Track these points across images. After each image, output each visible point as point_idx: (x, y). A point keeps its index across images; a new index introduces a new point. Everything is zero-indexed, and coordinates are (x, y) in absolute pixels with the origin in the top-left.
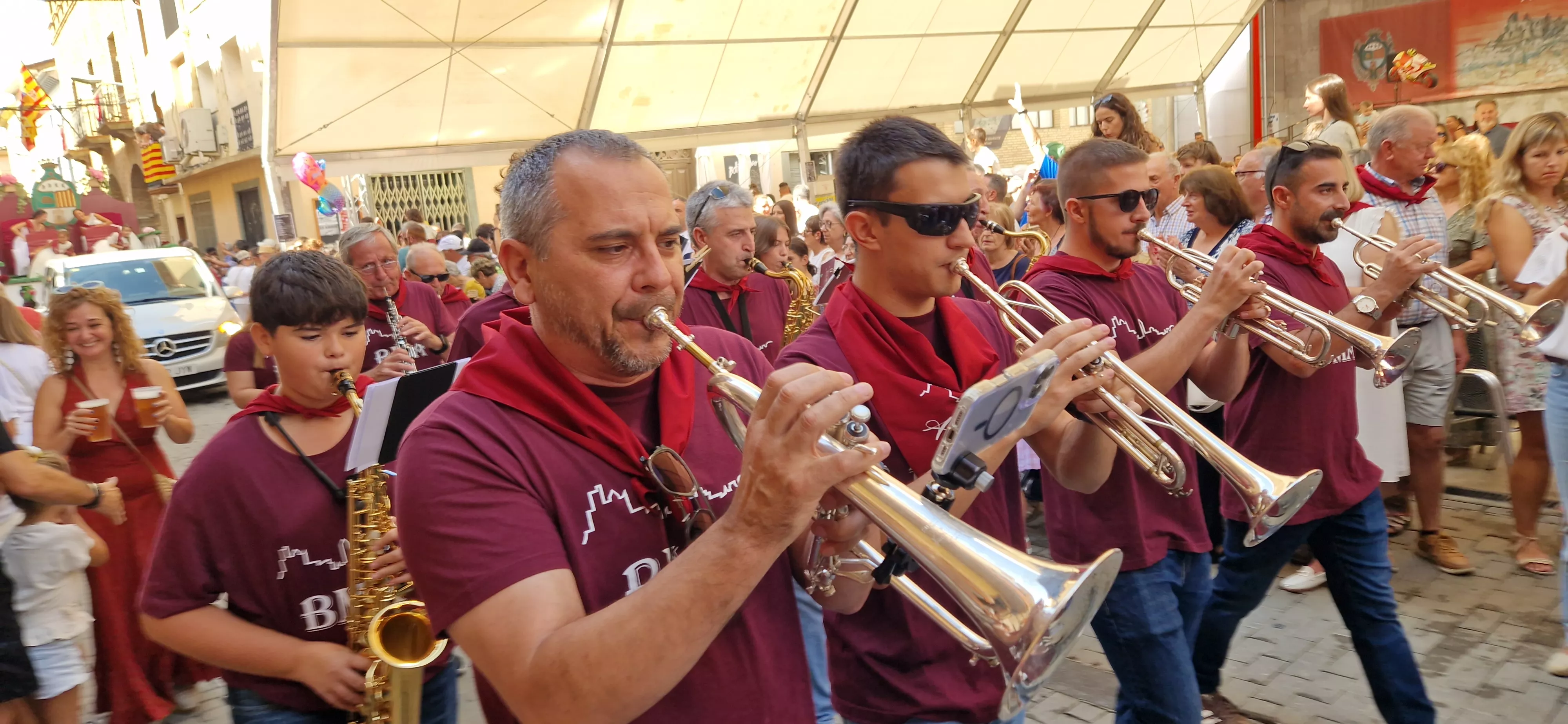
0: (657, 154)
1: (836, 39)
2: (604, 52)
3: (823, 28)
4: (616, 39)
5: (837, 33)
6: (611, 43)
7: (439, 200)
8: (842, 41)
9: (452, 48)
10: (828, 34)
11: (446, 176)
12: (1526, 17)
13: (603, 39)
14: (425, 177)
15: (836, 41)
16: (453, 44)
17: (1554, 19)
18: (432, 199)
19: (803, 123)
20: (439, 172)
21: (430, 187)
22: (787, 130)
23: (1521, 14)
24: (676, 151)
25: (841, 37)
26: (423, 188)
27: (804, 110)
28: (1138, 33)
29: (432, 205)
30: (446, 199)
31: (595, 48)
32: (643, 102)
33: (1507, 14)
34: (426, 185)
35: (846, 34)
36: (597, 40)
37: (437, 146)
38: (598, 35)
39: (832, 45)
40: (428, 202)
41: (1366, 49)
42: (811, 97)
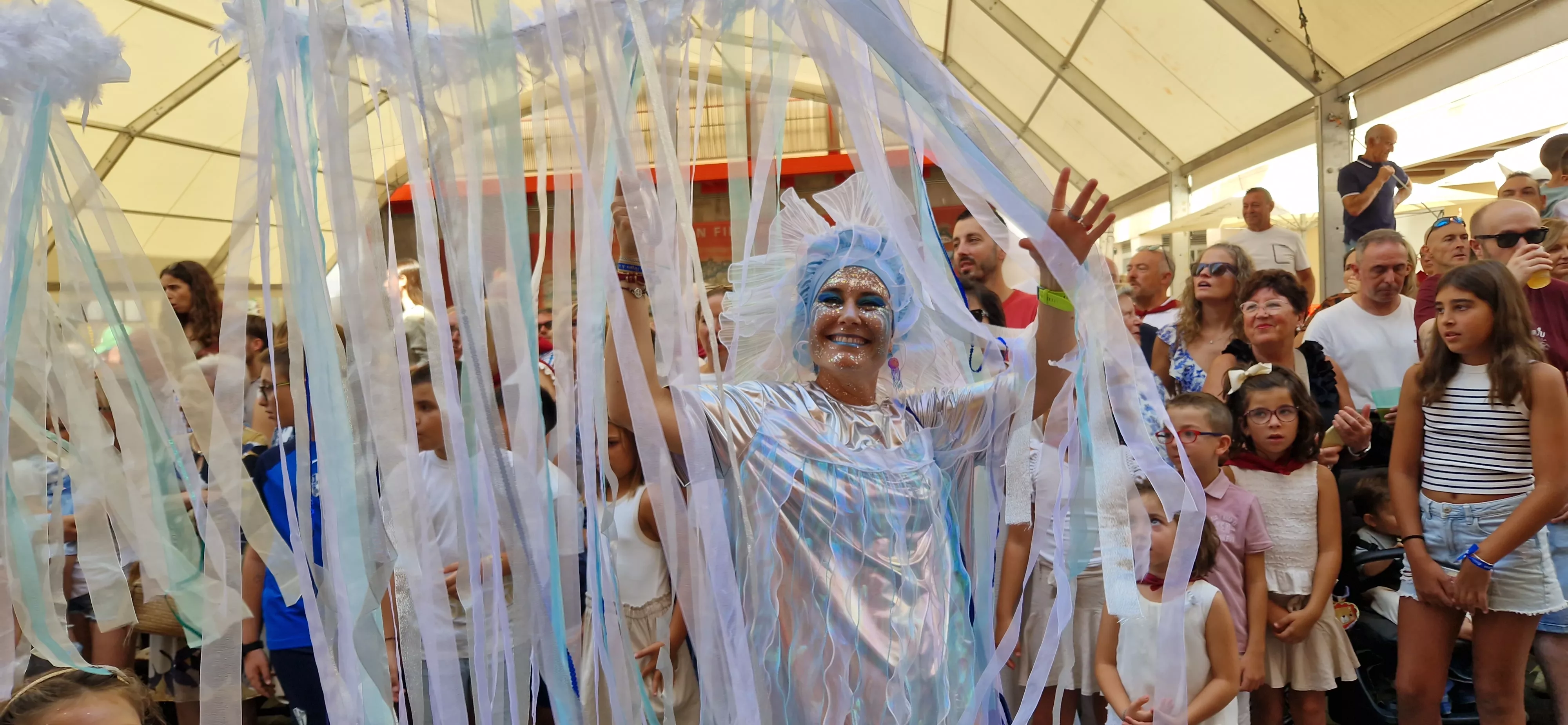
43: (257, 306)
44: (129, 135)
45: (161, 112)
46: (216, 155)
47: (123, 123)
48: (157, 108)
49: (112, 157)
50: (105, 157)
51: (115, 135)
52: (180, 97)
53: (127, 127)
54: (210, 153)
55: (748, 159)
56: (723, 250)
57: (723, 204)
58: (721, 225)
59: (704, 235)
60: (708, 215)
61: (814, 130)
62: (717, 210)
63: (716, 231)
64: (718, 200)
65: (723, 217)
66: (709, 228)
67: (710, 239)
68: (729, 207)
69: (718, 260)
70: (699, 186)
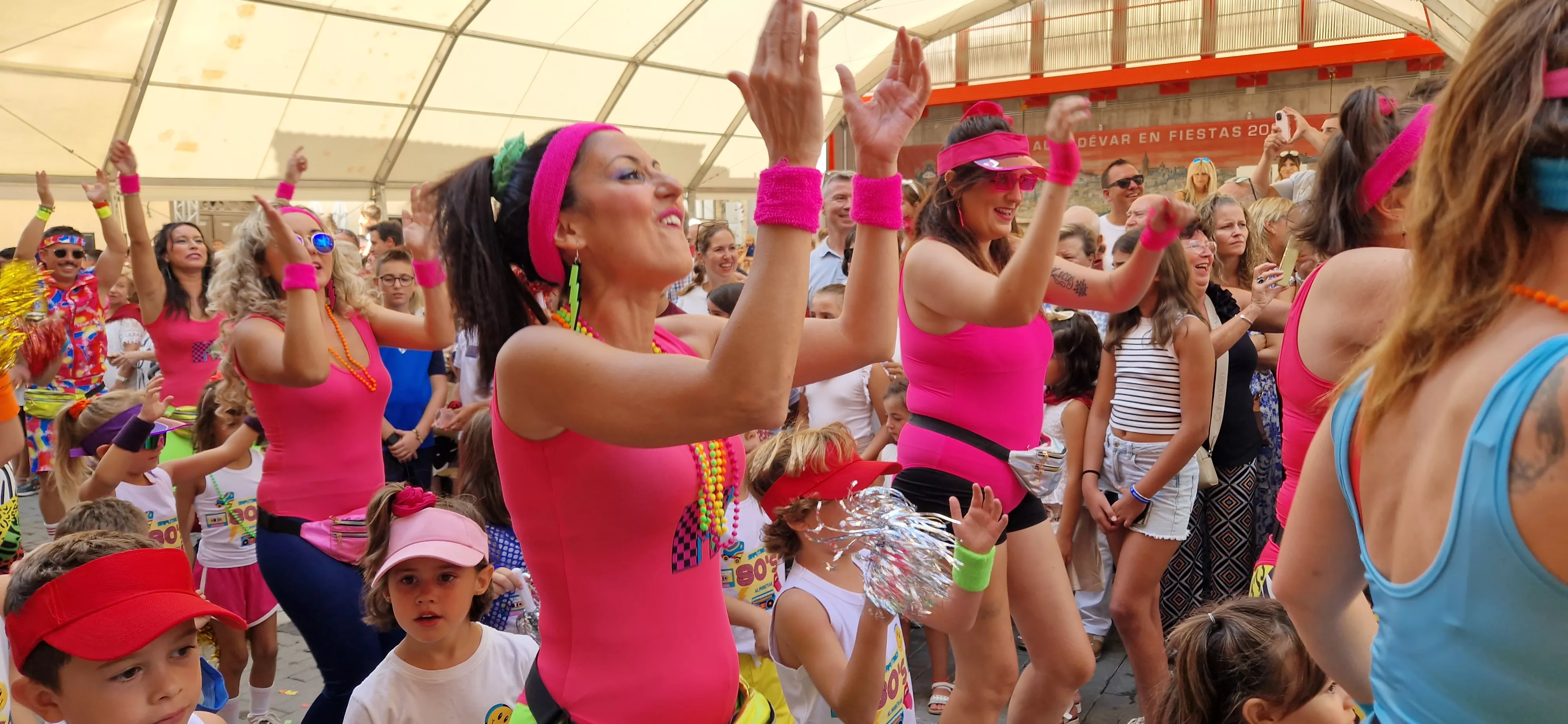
0: (213, 203)
1: (417, 108)
2: (138, 90)
3: (402, 96)
4: (152, 79)
5: (418, 102)
6: (147, 82)
8: (423, 111)
10: (409, 103)
13: (139, 78)
15: (416, 110)
19: (382, 187)
22: (366, 193)
24: (236, 202)
25: (421, 106)
27: (382, 175)
28: (725, 139)
31: (129, 85)
32: (188, 147)
35: (426, 105)
36: (131, 77)
38: (130, 71)
39: (413, 113)
41: (924, 176)
42: (390, 162)
43: (742, 207)
44: (635, 63)
45: (657, 43)
46: (702, 77)
47: (630, 54)
48: (656, 39)
49: (623, 82)
50: (619, 83)
51: (626, 64)
52: (671, 31)
53: (634, 57)
54: (696, 77)
55: (1203, 57)
56: (1178, 155)
57: (1182, 106)
58: (1178, 128)
59: (1157, 140)
60: (1165, 118)
61: (1282, 22)
62: (1176, 112)
63: (1172, 135)
64: (1178, 102)
65: (1181, 120)
66: (1165, 132)
67: (1165, 144)
68: (1189, 108)
69: (1170, 165)
70: (1157, 88)
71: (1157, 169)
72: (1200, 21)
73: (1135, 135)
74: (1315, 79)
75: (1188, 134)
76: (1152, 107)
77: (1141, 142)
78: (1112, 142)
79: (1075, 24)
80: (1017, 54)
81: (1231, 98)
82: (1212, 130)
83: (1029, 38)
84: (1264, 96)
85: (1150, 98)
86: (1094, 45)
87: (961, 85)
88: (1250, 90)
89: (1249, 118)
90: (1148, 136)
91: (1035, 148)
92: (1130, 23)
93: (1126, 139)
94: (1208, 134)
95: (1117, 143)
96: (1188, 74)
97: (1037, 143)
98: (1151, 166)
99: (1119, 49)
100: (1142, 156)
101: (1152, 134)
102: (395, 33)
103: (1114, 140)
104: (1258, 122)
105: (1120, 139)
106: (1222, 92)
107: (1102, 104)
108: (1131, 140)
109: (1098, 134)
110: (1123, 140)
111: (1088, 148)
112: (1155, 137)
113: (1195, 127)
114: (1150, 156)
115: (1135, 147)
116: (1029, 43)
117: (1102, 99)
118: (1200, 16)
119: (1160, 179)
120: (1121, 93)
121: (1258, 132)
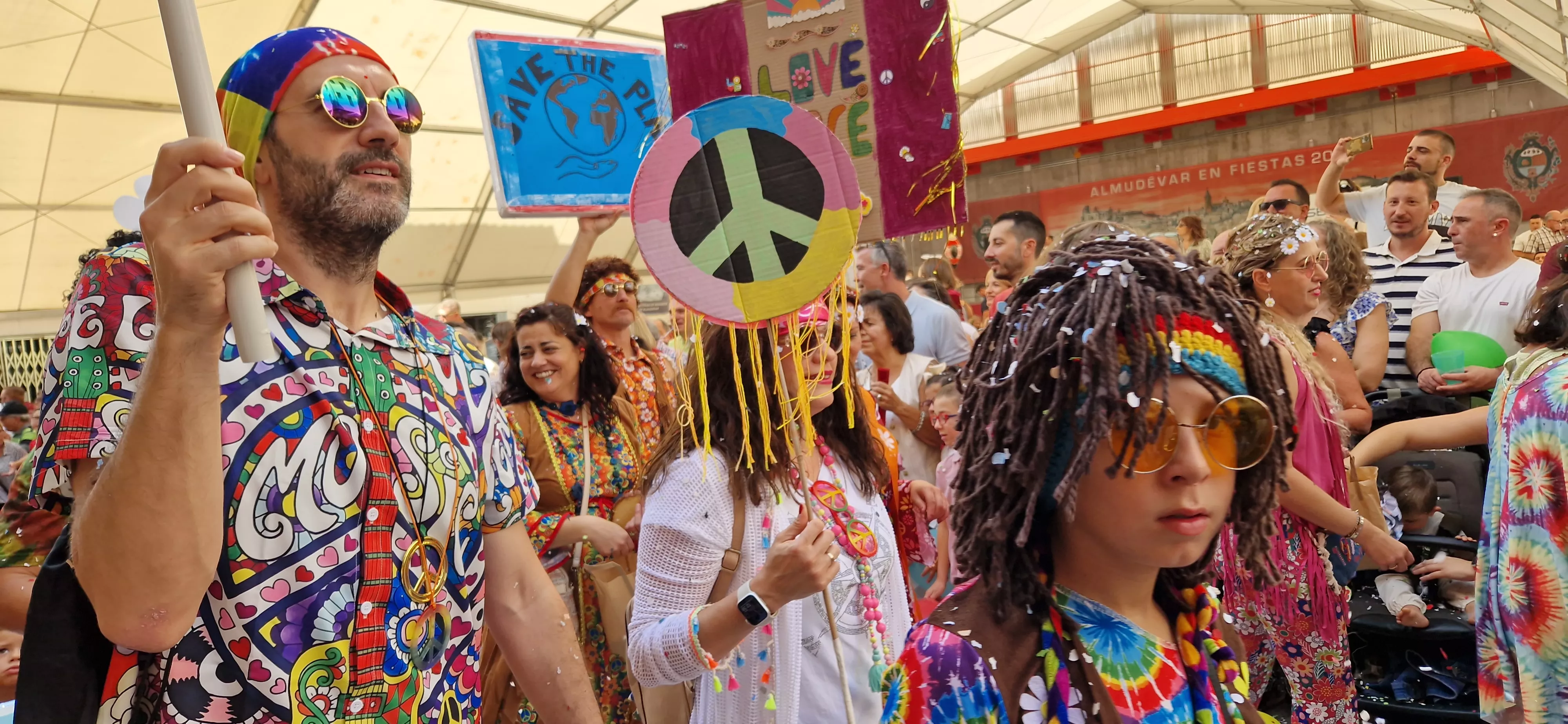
3: (466, 200)
5: (481, 205)
7: (26, 367)
9: (37, 211)
10: (472, 205)
11: (36, 342)
12: (1096, 209)
14: (9, 343)
15: (480, 211)
16: (37, 208)
17: (1115, 211)
18: (16, 367)
19: (452, 288)
20: (27, 338)
21: (15, 354)
22: (437, 295)
23: (1092, 207)
25: (484, 208)
26: (6, 355)
27: (451, 276)
29: (17, 373)
30: (34, 366)
33: (1082, 206)
34: (10, 353)
37: (19, 310)
39: (477, 215)
40: (12, 370)
41: (982, 232)
42: (458, 264)
55: (1256, 89)
56: (1241, 189)
57: (1240, 139)
58: (1238, 162)
59: (1218, 175)
60: (1224, 153)
61: (1334, 46)
62: (1235, 146)
63: (1233, 169)
64: (1235, 136)
65: (1240, 154)
66: (1225, 167)
67: (1226, 179)
68: (1248, 142)
69: (1235, 200)
70: (1212, 124)
71: (1220, 205)
72: (1249, 54)
73: (1194, 172)
74: (1377, 100)
75: (1249, 168)
76: (1209, 144)
77: (1201, 178)
78: (1171, 182)
79: (1121, 69)
80: (1065, 104)
81: (1290, 127)
82: (1274, 161)
83: (1076, 85)
84: (1325, 122)
85: (1207, 135)
86: (1142, 87)
87: (1011, 138)
88: (1310, 118)
89: (1311, 145)
90: (1208, 173)
91: (1092, 194)
92: (1177, 63)
93: (1185, 177)
94: (1270, 165)
95: (1176, 182)
96: (1241, 107)
97: (1094, 189)
98: (1214, 201)
99: (1168, 89)
100: (1204, 193)
101: (1212, 170)
102: (455, 142)
103: (1174, 179)
104: (1321, 149)
105: (1179, 177)
106: (1280, 122)
107: (1157, 145)
108: (1191, 178)
109: (1156, 175)
110: (1183, 179)
111: (1147, 190)
112: (1215, 173)
113: (1256, 159)
114: (1212, 192)
115: (1195, 185)
116: (1076, 92)
117: (1157, 140)
118: (1249, 48)
119: (1225, 214)
120: (1176, 132)
121: (1321, 158)
